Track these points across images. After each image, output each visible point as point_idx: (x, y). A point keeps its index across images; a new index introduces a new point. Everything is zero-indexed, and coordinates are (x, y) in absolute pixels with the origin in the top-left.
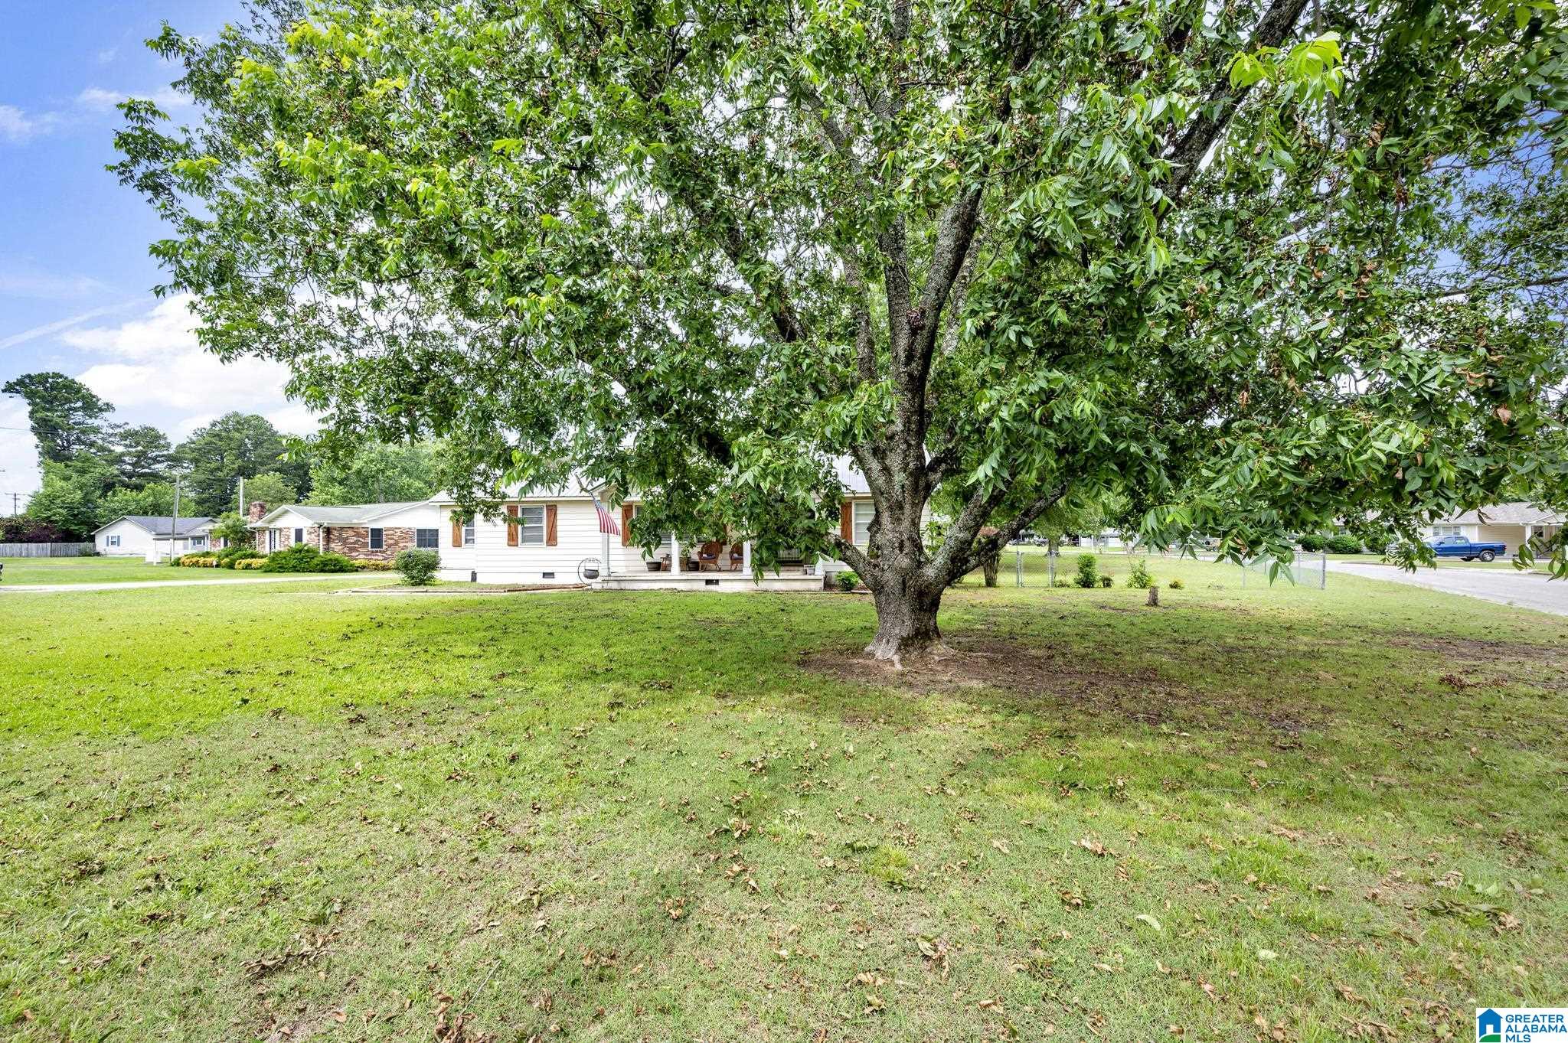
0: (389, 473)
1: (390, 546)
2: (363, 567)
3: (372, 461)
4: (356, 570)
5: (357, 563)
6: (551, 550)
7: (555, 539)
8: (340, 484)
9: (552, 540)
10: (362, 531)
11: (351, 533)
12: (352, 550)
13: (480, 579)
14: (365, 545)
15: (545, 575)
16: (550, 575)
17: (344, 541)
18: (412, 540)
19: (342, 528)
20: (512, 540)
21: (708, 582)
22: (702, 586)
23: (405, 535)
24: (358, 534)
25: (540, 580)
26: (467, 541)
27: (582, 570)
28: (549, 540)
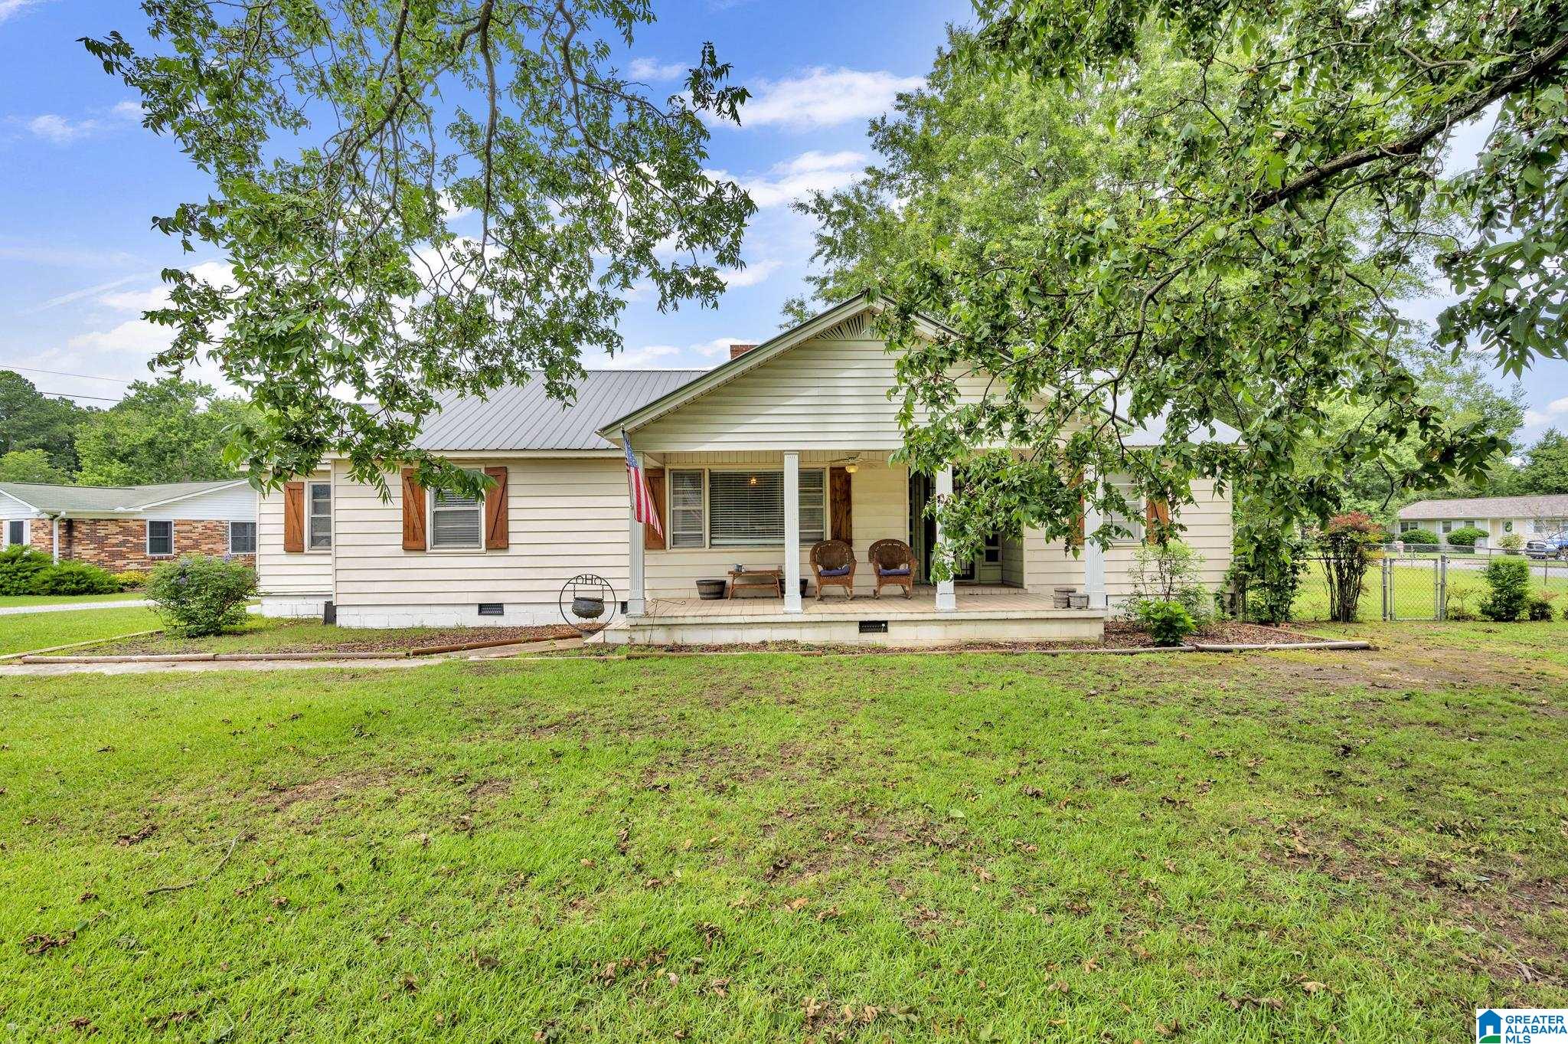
0: (196, 446)
1: (184, 549)
2: (134, 585)
3: (170, 428)
4: (120, 589)
5: (122, 577)
6: (498, 560)
7: (505, 536)
8: (122, 460)
9: (498, 539)
10: (133, 525)
11: (113, 528)
12: (114, 556)
13: (344, 618)
14: (138, 548)
15: (483, 609)
16: (496, 609)
17: (101, 543)
18: (223, 541)
19: (96, 521)
20: (413, 540)
21: (866, 626)
22: (852, 636)
23: (211, 530)
24: (126, 531)
25: (473, 619)
26: (314, 541)
27: (568, 597)
28: (491, 538)
